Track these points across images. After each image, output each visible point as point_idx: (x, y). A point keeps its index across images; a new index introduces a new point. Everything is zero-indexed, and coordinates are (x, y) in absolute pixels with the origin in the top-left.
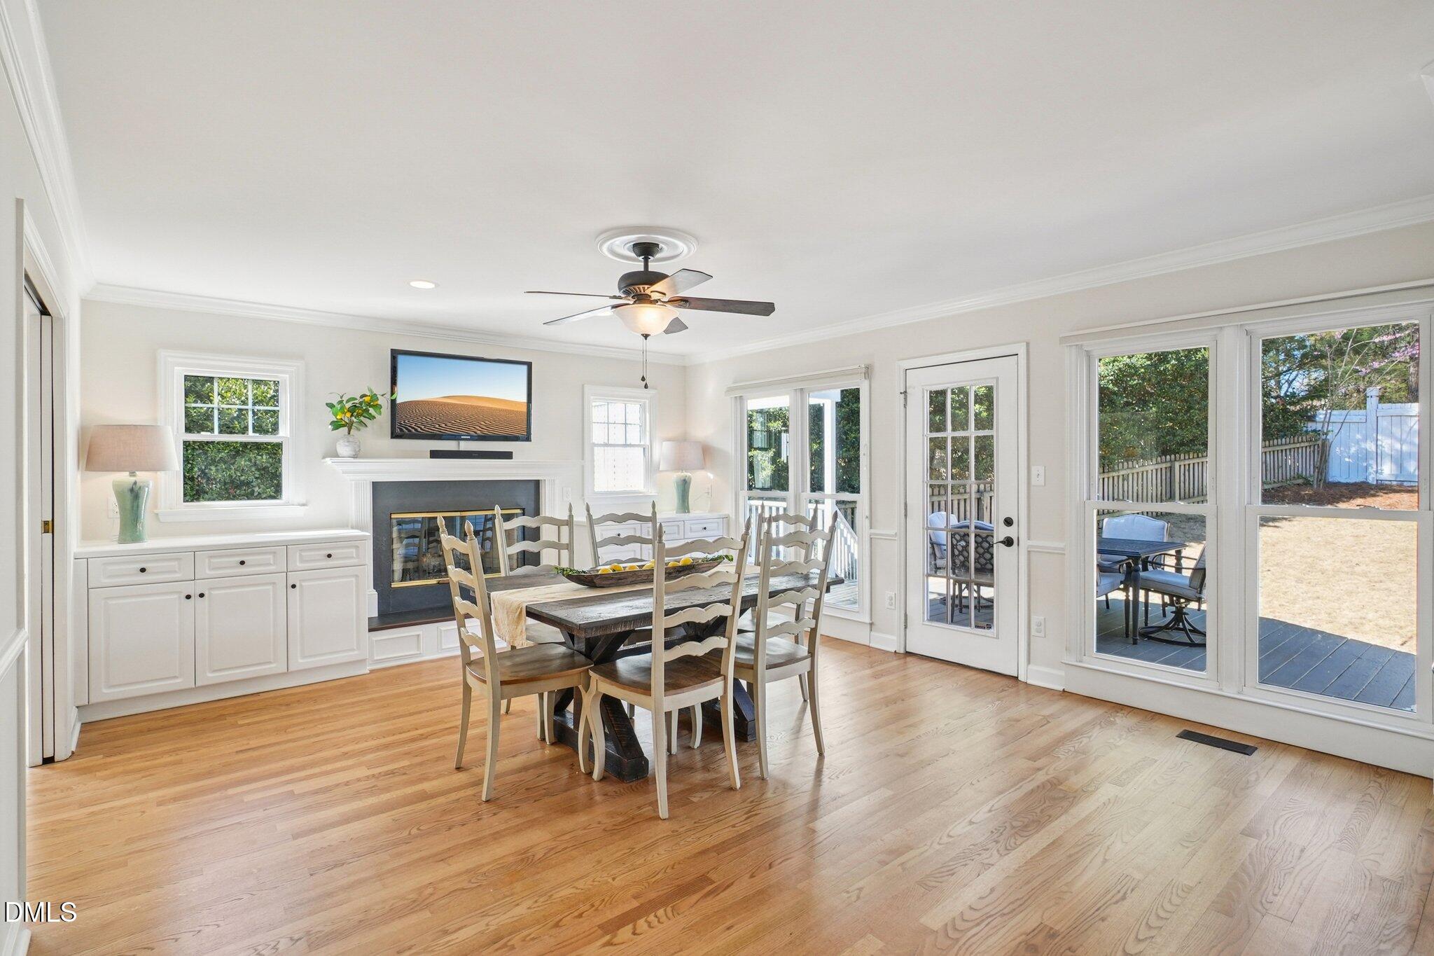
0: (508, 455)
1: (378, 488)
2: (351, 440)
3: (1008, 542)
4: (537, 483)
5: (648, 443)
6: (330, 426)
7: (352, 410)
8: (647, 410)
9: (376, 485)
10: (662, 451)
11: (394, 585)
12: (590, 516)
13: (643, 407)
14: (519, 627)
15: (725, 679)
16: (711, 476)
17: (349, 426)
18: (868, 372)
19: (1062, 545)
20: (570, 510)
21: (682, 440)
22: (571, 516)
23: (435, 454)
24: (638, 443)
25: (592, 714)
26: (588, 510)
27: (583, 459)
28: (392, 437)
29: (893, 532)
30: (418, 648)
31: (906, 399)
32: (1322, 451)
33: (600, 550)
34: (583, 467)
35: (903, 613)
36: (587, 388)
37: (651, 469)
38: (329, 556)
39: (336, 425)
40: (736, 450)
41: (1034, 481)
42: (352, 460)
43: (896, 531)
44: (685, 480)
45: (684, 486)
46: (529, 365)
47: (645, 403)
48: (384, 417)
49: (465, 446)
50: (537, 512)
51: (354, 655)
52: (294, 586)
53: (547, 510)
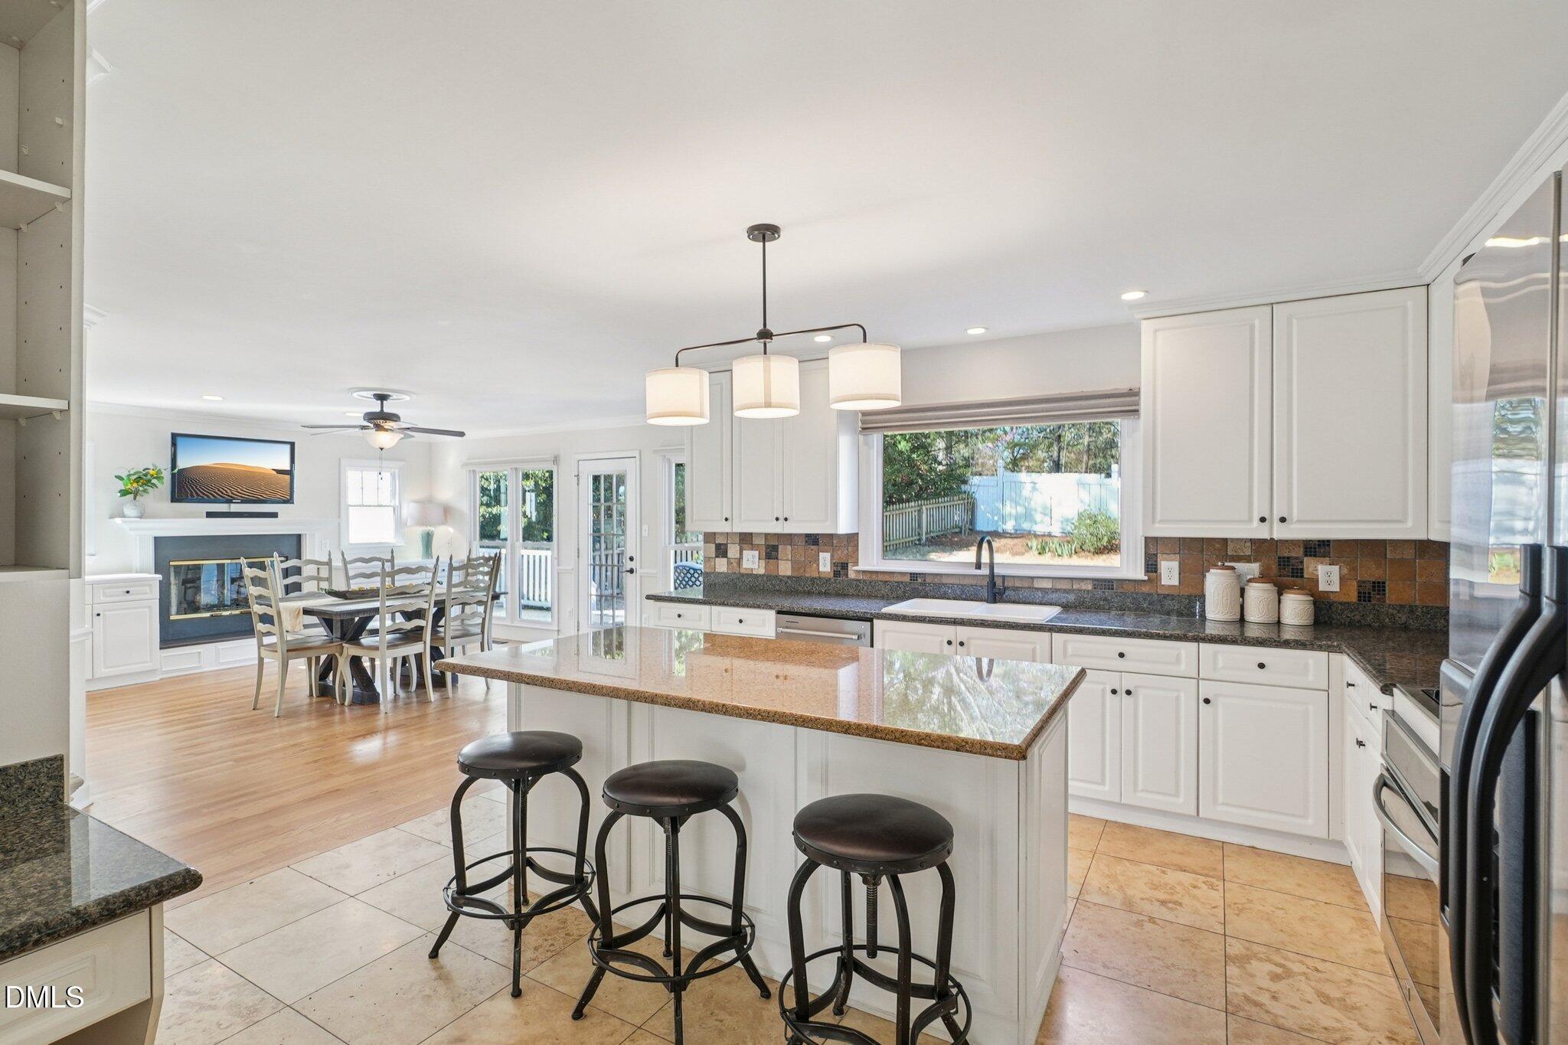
0: (274, 515)
1: (158, 541)
2: (137, 504)
3: (631, 571)
4: (299, 537)
5: (397, 504)
6: (119, 494)
7: (137, 480)
8: (397, 477)
9: (157, 539)
10: (409, 510)
11: (172, 618)
12: (344, 559)
13: (393, 476)
14: (298, 621)
15: (425, 642)
16: (451, 530)
17: (136, 494)
18: (556, 460)
19: (655, 572)
20: (330, 556)
21: (426, 503)
22: (330, 560)
23: (210, 515)
24: (389, 504)
25: (344, 668)
26: (343, 555)
27: (339, 517)
28: (172, 501)
29: (570, 568)
30: (199, 662)
31: (578, 480)
32: (971, 508)
33: (351, 581)
34: (339, 524)
35: (576, 621)
36: (343, 462)
37: (400, 524)
38: (128, 592)
39: (124, 493)
40: (470, 509)
41: (643, 535)
42: (139, 519)
43: (573, 567)
44: (428, 533)
45: (428, 539)
46: (292, 445)
47: (394, 473)
48: (165, 486)
49: (235, 508)
50: (299, 557)
51: (148, 666)
52: (98, 615)
53: (307, 554)
